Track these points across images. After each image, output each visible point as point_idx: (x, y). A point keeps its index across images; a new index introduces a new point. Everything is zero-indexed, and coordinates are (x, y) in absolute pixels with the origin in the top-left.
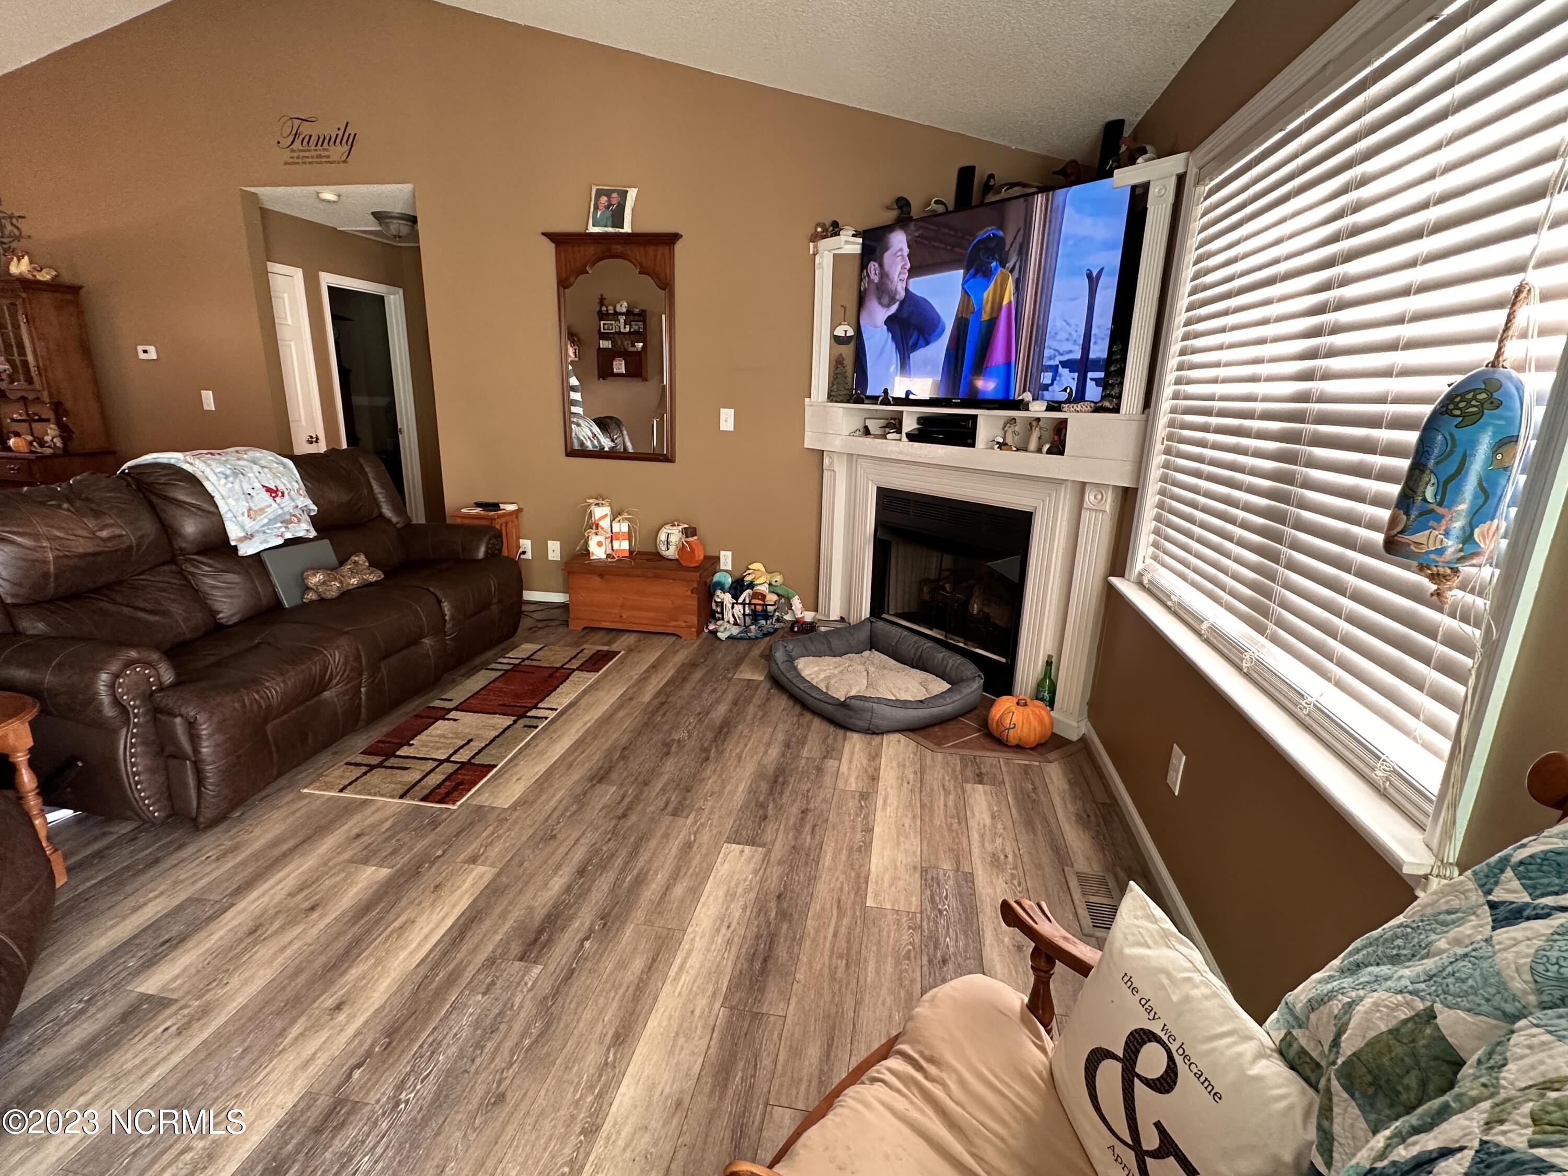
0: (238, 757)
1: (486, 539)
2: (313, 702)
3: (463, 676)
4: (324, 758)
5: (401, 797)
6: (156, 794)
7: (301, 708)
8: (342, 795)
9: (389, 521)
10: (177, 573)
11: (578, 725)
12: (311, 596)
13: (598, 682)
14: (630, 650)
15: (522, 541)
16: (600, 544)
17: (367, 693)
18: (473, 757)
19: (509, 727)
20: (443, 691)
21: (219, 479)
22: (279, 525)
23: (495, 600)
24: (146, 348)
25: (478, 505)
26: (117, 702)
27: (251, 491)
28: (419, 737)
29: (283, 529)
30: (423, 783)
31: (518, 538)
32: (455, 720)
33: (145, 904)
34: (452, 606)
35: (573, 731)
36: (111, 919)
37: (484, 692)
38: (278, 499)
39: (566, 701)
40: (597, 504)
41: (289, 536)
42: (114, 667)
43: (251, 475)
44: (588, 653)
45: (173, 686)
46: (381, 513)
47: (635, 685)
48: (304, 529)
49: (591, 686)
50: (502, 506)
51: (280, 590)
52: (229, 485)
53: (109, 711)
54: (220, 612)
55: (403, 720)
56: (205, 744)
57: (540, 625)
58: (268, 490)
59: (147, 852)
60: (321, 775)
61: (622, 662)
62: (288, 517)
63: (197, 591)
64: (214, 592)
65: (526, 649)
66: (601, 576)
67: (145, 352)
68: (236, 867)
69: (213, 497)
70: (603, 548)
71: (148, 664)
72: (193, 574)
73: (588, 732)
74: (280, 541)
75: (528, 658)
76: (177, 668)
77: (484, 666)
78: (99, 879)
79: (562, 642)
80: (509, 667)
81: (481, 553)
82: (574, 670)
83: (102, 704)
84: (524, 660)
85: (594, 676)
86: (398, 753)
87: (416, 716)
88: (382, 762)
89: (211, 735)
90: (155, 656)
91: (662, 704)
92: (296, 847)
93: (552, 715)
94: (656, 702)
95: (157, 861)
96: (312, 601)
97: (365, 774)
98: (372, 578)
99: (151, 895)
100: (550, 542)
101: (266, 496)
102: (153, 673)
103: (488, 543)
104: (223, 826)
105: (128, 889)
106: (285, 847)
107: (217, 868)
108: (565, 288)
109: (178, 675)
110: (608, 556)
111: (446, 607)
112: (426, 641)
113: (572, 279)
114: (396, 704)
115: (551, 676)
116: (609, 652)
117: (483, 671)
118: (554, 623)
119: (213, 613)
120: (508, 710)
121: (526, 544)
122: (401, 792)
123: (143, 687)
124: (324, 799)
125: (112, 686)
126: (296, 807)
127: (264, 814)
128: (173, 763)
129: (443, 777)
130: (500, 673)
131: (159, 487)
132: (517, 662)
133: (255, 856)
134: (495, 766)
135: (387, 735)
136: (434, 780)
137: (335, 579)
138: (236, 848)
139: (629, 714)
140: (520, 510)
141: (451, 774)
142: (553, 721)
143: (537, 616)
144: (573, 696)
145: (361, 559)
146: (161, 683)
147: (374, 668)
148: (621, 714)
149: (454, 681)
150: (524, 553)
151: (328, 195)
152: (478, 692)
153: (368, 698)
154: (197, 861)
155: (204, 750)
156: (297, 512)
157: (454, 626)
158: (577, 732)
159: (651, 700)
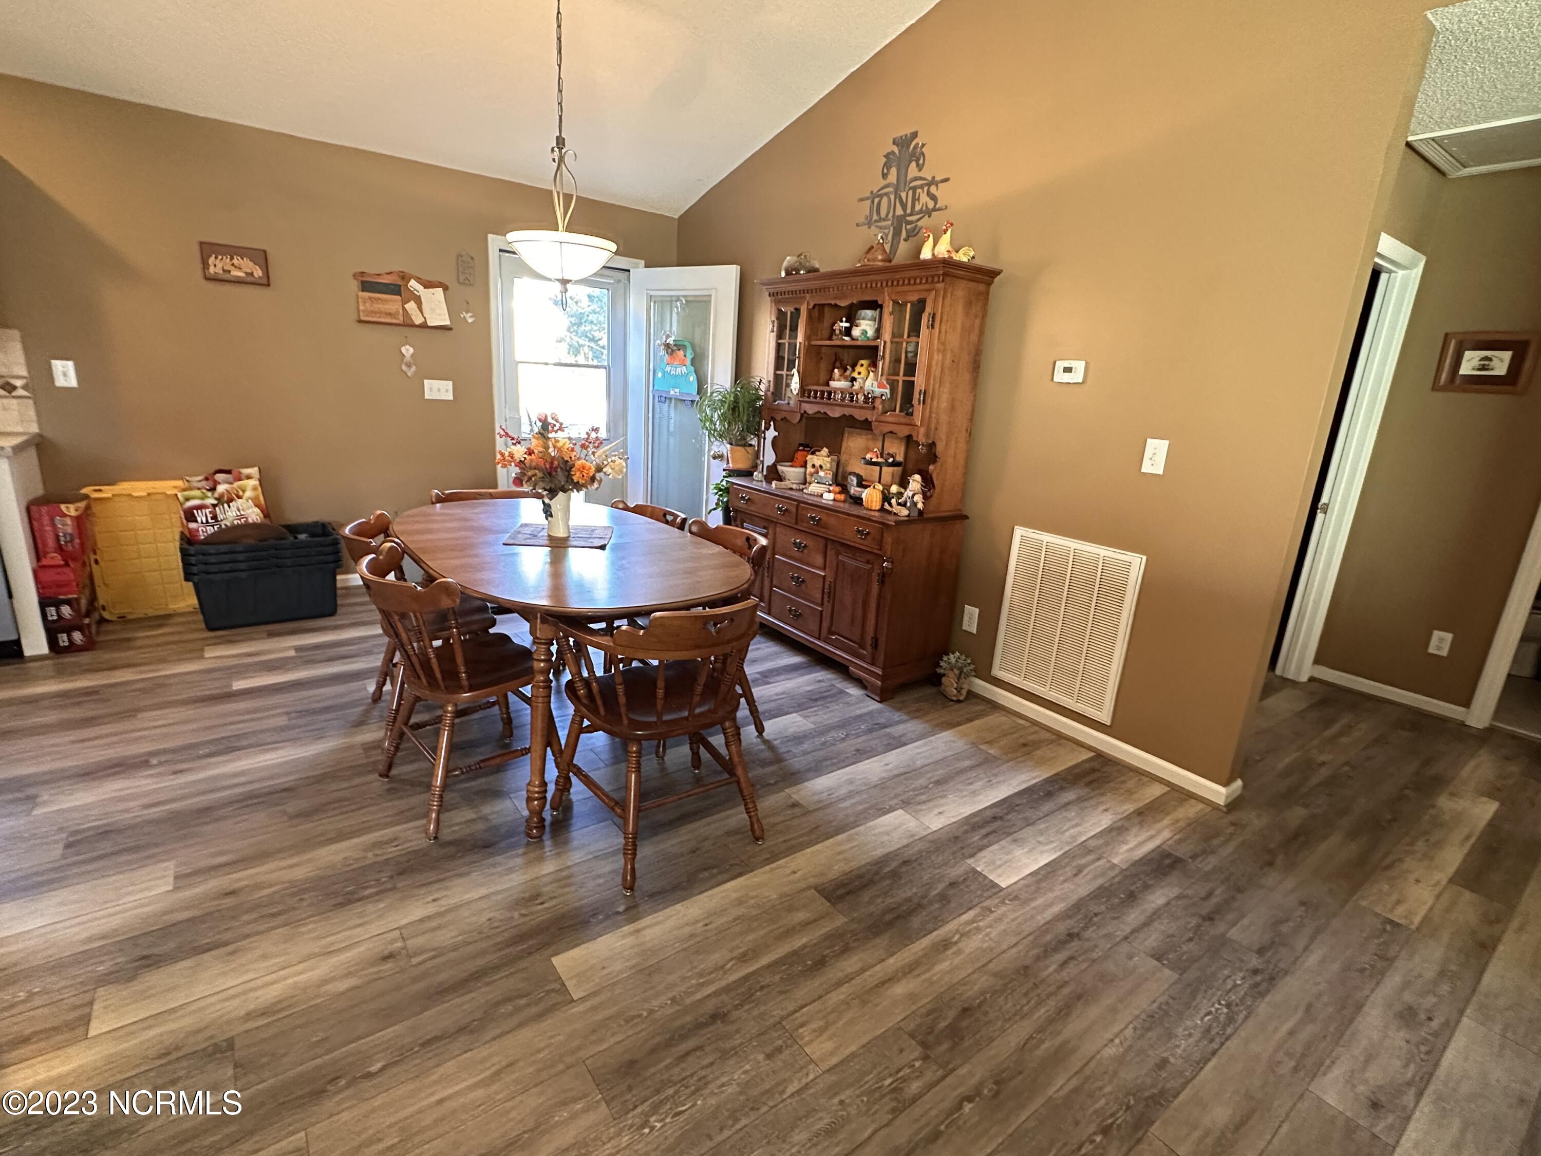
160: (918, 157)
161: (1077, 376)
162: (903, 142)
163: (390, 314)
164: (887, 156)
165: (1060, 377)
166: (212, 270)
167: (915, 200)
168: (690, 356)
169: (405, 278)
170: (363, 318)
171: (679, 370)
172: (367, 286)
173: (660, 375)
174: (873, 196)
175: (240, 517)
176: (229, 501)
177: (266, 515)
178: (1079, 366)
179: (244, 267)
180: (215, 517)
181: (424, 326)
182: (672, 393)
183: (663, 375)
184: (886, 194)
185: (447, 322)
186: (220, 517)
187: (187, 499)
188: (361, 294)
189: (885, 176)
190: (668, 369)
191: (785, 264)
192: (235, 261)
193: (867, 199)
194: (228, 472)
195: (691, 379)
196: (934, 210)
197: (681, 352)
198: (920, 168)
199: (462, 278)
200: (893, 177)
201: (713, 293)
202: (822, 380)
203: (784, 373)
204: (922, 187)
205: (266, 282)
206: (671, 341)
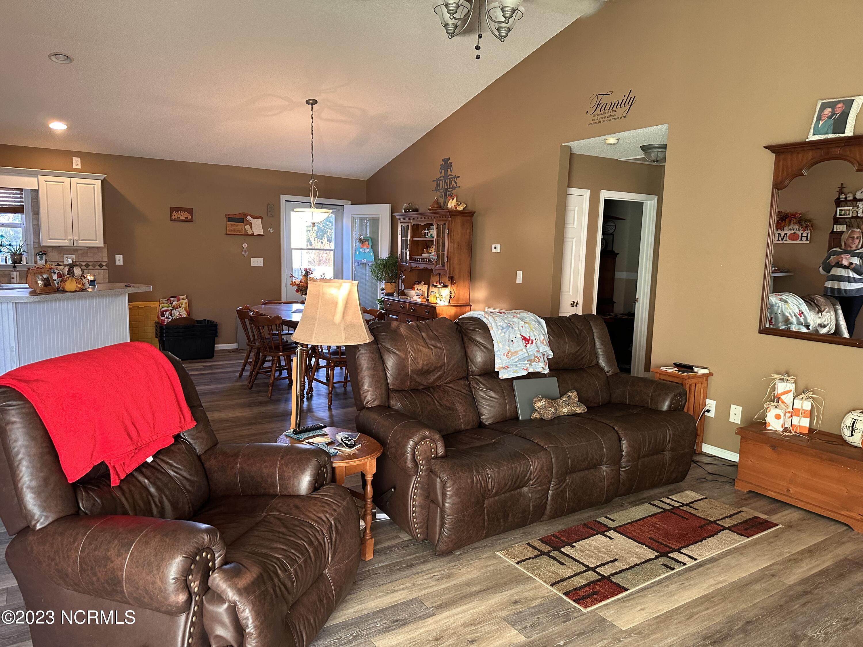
0: (464, 516)
1: (671, 395)
2: (516, 492)
3: (630, 503)
4: (517, 534)
5: (552, 585)
6: (422, 522)
7: (508, 495)
8: (517, 566)
9: (602, 369)
10: (467, 386)
11: (712, 581)
12: (536, 415)
13: (745, 547)
14: (790, 526)
15: (708, 401)
16: (778, 417)
17: (552, 496)
18: (612, 575)
19: (650, 560)
20: (611, 512)
21: (499, 329)
22: (526, 362)
23: (668, 447)
24: (496, 245)
25: (676, 365)
26: (414, 459)
27: (514, 339)
28: (580, 542)
29: (528, 365)
30: (570, 580)
31: (705, 398)
32: (610, 538)
33: (397, 591)
34: (629, 445)
35: (705, 586)
36: (380, 592)
37: (640, 522)
38: (529, 345)
39: (708, 555)
40: (782, 380)
41: (531, 370)
42: (416, 438)
43: (516, 329)
44: (744, 516)
45: (442, 457)
46: (598, 362)
47: (781, 563)
48: (542, 367)
49: (736, 549)
50: (695, 369)
51: (519, 407)
52: (503, 334)
53: (410, 464)
54: (483, 415)
55: (575, 524)
56: (448, 501)
57: (710, 477)
58: (525, 339)
59: (409, 557)
60: (510, 546)
61: (776, 535)
62: (532, 358)
63: (474, 399)
64: (483, 401)
65: (690, 495)
66: (774, 447)
67: (495, 248)
68: (445, 589)
69: (493, 341)
70: (781, 421)
71: (434, 441)
72: (475, 388)
73: (718, 592)
74: (525, 373)
75: (687, 505)
76: (447, 446)
77: (649, 500)
78: (386, 564)
79: (723, 499)
80: (668, 507)
81: (665, 406)
82: (725, 528)
83: (407, 458)
84: (683, 505)
85: (744, 541)
86: (562, 549)
87: (585, 524)
88: (549, 552)
89: (452, 496)
90: (437, 436)
91: (806, 593)
92: (480, 592)
93: (691, 563)
94: (799, 589)
95: (411, 566)
96: (536, 419)
97: (536, 557)
98: (578, 410)
99: (402, 586)
100: (733, 406)
101: (521, 343)
102: (434, 446)
103: (672, 400)
104: (449, 558)
105: (394, 577)
106: (474, 589)
107: (436, 585)
108: (779, 189)
109: (446, 451)
110: (786, 429)
111: (624, 444)
112: (604, 467)
113: (787, 182)
114: (572, 511)
115: (702, 527)
116: (766, 521)
117: (647, 505)
118: (723, 480)
119: (479, 414)
120: (655, 545)
121: (711, 404)
122: (554, 581)
123: (428, 454)
124: (506, 564)
125: (413, 449)
126: (489, 563)
127: (471, 560)
128: (433, 505)
129: (585, 582)
130: (659, 510)
131: (469, 331)
132: (677, 505)
133: (456, 587)
134: (626, 590)
135: (560, 532)
136: (579, 581)
137: (552, 406)
138: (449, 576)
139: (767, 590)
140: (710, 374)
141: (592, 582)
142: (690, 569)
143: (709, 468)
144: (715, 553)
145: (574, 395)
146: (437, 454)
147: (561, 479)
148: (757, 587)
149: (622, 505)
150: (708, 411)
151: (611, 140)
152: (636, 521)
153: (553, 500)
154: (428, 576)
155: (447, 505)
156: (539, 355)
157: (628, 461)
158: (709, 587)
159: (795, 585)
160: (450, 166)
161: (498, 250)
162: (446, 160)
163: (238, 231)
164: (441, 165)
165: (494, 250)
166: (173, 217)
167: (451, 183)
168: (370, 244)
169: (246, 215)
170: (228, 233)
171: (366, 250)
172: (230, 220)
173: (357, 253)
174: (437, 180)
175: (179, 315)
176: (177, 308)
177: (189, 315)
178: (499, 246)
179: (185, 215)
180: (171, 315)
181: (252, 235)
182: (363, 261)
183: (359, 253)
184: (442, 180)
185: (262, 233)
186: (173, 315)
187: (163, 307)
188: (228, 223)
189: (441, 173)
190: (361, 250)
191: (404, 207)
192: (182, 213)
193: (435, 181)
194: (175, 297)
195: (371, 254)
196: (456, 187)
197: (367, 243)
198: (451, 171)
199: (269, 214)
200: (443, 174)
201: (380, 216)
202: (419, 254)
203: (404, 251)
204: (452, 178)
205: (191, 221)
206: (362, 237)
